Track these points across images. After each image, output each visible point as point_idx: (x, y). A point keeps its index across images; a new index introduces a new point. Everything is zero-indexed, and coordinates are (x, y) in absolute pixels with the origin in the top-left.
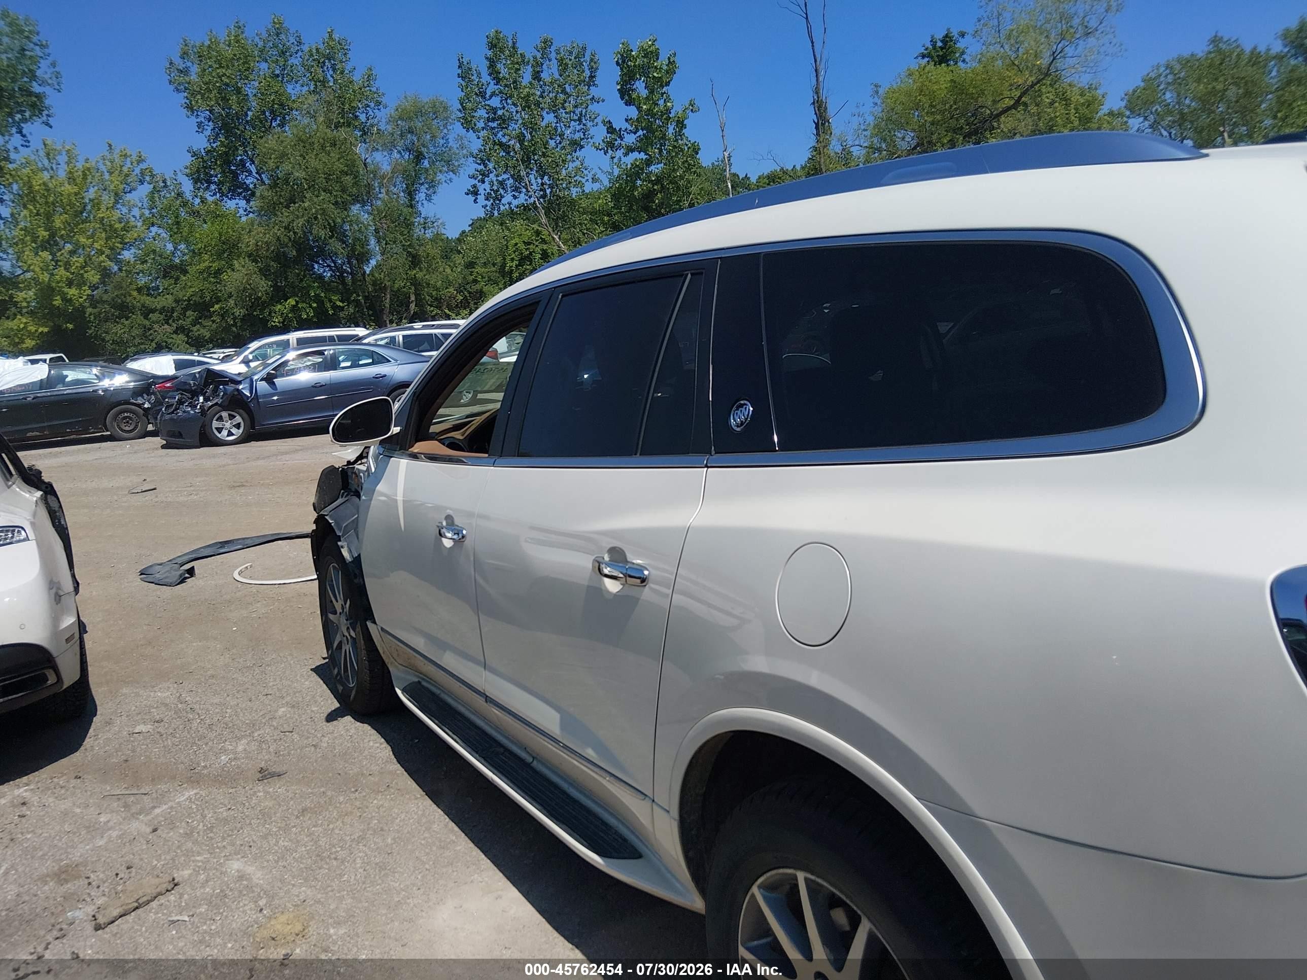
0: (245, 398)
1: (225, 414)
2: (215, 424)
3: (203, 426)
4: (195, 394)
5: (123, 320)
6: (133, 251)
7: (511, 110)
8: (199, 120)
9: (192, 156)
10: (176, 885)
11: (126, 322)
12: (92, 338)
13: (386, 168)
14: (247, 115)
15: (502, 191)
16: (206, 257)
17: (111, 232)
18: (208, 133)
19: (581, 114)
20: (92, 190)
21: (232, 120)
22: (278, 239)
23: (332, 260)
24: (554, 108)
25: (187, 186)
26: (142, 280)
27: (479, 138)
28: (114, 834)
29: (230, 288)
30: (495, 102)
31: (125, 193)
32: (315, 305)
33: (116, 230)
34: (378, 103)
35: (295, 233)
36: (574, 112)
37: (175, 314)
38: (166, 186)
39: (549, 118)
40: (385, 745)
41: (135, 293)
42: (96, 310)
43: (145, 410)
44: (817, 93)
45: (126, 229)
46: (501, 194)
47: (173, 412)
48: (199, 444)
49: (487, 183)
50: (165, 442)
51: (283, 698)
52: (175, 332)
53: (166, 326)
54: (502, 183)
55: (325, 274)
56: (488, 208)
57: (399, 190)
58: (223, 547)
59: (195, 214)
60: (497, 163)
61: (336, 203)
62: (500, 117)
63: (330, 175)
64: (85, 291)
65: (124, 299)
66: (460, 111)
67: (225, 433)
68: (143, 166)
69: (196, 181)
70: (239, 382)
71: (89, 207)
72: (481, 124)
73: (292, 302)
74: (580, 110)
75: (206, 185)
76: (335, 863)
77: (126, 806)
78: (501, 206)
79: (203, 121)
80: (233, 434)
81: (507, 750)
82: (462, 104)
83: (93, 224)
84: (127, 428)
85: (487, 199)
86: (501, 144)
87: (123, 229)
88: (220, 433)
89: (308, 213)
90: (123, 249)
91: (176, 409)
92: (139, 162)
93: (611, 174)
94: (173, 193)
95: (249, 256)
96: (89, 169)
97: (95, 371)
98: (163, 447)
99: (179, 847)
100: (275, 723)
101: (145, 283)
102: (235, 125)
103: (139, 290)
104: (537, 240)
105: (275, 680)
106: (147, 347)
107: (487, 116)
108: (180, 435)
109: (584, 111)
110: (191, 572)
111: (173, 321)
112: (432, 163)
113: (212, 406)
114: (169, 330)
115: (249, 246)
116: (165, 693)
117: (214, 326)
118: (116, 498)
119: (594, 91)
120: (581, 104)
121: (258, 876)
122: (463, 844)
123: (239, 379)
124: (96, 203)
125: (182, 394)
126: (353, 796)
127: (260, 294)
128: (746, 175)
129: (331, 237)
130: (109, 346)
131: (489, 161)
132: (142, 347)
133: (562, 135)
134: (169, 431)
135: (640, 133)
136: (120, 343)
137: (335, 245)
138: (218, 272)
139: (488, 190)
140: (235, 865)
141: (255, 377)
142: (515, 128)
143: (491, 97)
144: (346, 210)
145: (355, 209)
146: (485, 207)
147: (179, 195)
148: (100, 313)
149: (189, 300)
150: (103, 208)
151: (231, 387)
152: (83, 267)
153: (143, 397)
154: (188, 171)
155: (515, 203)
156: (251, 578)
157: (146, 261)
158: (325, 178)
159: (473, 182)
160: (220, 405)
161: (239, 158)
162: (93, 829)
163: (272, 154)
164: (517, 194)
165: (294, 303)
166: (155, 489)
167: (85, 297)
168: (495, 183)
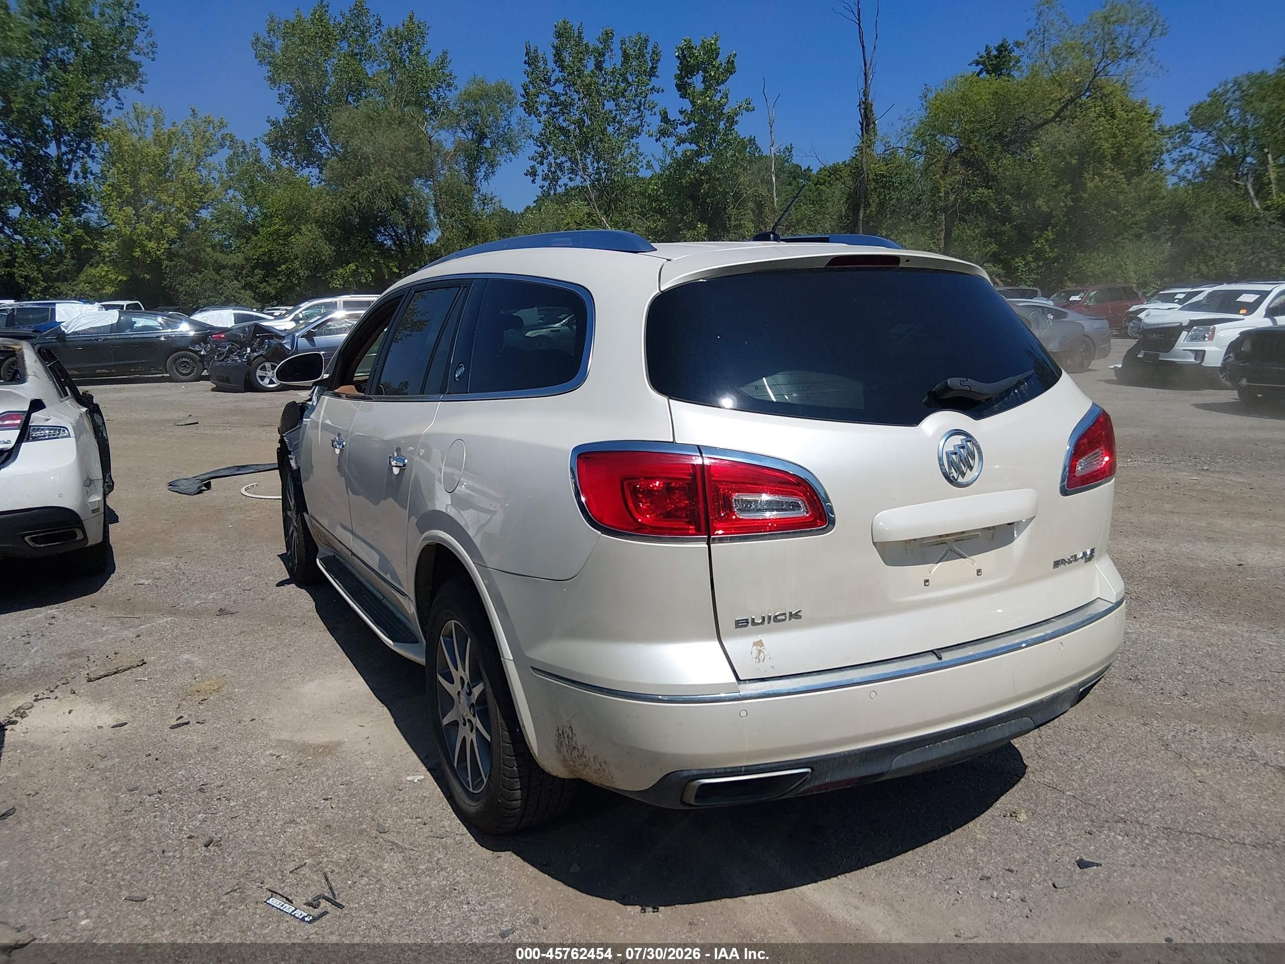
0: (287, 352)
1: (268, 365)
2: (259, 373)
3: (248, 374)
4: (243, 346)
5: (197, 274)
6: (210, 210)
7: (574, 97)
8: (280, 92)
9: (272, 126)
10: (144, 663)
11: (199, 276)
12: (167, 288)
13: (449, 146)
14: (324, 89)
15: (559, 172)
16: (277, 220)
17: (192, 193)
18: (288, 104)
19: (640, 103)
20: (176, 152)
21: (311, 93)
22: (345, 208)
23: (393, 229)
24: (615, 96)
25: (266, 154)
26: (217, 238)
27: (540, 122)
28: (111, 637)
29: (297, 250)
30: (559, 88)
31: (206, 156)
32: (373, 271)
33: (195, 191)
34: (449, 85)
35: (360, 203)
36: (634, 101)
37: (244, 272)
38: (245, 152)
39: (610, 105)
40: (312, 601)
41: (209, 250)
42: (170, 264)
43: (201, 356)
44: (865, 95)
45: (205, 190)
46: (558, 176)
47: (223, 360)
48: (243, 389)
49: (545, 165)
50: (215, 386)
51: (251, 570)
52: (243, 288)
53: (235, 282)
54: (560, 166)
55: (385, 242)
56: (545, 188)
57: (460, 167)
58: (240, 470)
59: (270, 178)
60: (556, 146)
61: (399, 178)
62: (562, 103)
63: (395, 151)
64: (163, 245)
65: (198, 254)
66: (523, 96)
67: (267, 381)
68: (225, 131)
69: (274, 149)
70: (283, 338)
71: (172, 168)
72: (542, 109)
73: (352, 266)
74: (639, 98)
75: (283, 152)
76: (251, 659)
77: (122, 623)
78: (557, 187)
79: (284, 92)
80: (274, 383)
81: (369, 591)
82: (525, 90)
83: (174, 184)
84: (184, 372)
85: (544, 179)
86: (562, 129)
87: (202, 190)
88: (262, 381)
89: (373, 186)
90: (201, 208)
91: (226, 357)
92: (220, 128)
93: (663, 161)
94: (251, 159)
95: (316, 222)
96: (173, 133)
97: (160, 319)
98: (213, 390)
99: (151, 646)
100: (239, 585)
101: (219, 241)
102: (313, 98)
103: (213, 247)
104: (588, 221)
105: (249, 560)
106: (216, 299)
107: (550, 101)
108: (228, 380)
109: (643, 100)
110: (208, 486)
111: (242, 278)
112: (493, 144)
113: (257, 357)
114: (237, 286)
115: (316, 213)
116: (167, 563)
117: (280, 284)
118: (163, 428)
119: (654, 82)
120: (641, 93)
121: (198, 662)
122: (339, 654)
123: (283, 335)
124: (179, 164)
125: (232, 345)
126: (277, 627)
127: (323, 258)
128: (809, 167)
129: (392, 209)
130: (182, 297)
131: (549, 144)
132: (212, 299)
133: (620, 122)
134: (218, 376)
135: (693, 125)
136: (191, 294)
137: (397, 217)
138: (289, 234)
139: (546, 171)
140: (186, 656)
141: (297, 334)
142: (575, 115)
143: (555, 83)
144: (408, 184)
145: (418, 183)
146: (542, 187)
147: (258, 160)
148: (175, 266)
149: (258, 259)
150: (185, 169)
151: (275, 341)
152: (162, 223)
153: (200, 345)
154: (266, 139)
155: (571, 184)
156: (254, 493)
157: (221, 221)
158: (391, 154)
159: (533, 163)
160: (264, 356)
161: (315, 129)
162: (97, 633)
163: (343, 129)
164: (573, 176)
165: (354, 268)
166: (197, 423)
167: (162, 251)
168: (553, 165)
